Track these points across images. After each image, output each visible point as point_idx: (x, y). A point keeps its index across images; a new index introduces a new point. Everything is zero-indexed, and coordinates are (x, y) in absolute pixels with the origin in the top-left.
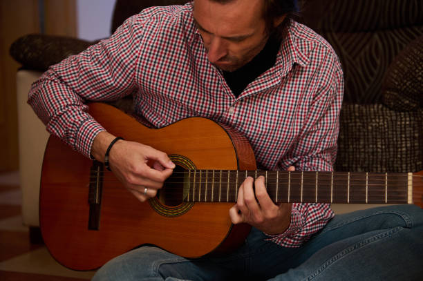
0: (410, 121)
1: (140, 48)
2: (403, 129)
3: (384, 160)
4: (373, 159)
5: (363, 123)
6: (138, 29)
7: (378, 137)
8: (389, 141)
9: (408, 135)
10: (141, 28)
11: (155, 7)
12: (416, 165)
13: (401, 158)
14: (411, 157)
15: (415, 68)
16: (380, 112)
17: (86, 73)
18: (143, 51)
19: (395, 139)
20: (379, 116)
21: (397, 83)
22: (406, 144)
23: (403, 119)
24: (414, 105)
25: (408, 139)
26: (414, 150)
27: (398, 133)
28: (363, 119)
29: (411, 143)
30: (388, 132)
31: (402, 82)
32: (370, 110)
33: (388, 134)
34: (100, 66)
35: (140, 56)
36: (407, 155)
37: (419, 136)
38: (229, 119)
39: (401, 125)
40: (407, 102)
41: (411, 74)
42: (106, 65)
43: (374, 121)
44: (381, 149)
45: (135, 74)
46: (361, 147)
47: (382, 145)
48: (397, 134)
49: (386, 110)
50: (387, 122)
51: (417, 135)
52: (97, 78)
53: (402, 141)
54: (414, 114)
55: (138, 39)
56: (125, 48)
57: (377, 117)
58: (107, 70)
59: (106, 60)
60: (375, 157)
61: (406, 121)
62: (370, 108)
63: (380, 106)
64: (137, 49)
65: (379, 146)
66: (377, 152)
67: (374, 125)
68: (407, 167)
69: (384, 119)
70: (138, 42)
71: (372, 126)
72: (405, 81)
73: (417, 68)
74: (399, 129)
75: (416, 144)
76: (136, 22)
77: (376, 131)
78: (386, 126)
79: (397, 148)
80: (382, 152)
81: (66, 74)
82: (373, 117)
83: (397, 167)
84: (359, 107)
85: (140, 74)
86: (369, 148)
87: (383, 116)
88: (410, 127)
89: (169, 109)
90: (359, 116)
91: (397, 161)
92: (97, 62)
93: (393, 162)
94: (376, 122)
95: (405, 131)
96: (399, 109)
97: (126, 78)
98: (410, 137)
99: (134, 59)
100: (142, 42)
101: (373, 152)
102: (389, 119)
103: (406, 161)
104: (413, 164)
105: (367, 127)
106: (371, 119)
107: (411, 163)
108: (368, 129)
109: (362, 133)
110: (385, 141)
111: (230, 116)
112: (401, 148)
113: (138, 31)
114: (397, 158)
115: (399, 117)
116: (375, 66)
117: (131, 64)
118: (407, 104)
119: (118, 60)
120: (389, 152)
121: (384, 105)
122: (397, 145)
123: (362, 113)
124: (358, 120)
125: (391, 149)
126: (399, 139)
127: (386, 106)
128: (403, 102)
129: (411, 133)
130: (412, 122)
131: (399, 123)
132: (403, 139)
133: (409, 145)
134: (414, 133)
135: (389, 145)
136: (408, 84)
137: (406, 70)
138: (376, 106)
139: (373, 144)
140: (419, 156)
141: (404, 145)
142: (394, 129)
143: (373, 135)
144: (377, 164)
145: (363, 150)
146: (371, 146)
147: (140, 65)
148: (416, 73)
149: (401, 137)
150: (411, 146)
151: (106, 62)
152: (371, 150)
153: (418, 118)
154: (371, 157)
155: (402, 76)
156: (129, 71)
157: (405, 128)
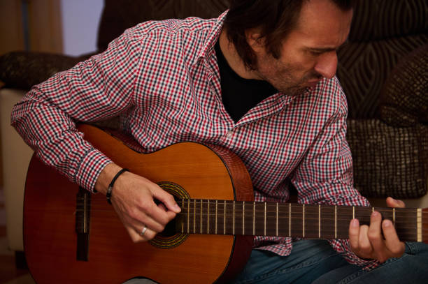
0: (409, 137)
1: (138, 67)
2: (402, 146)
3: (383, 178)
4: (371, 176)
5: (361, 140)
6: (136, 46)
7: (377, 154)
8: (388, 159)
9: (407, 152)
10: (139, 44)
11: (152, 22)
12: (417, 183)
13: (401, 176)
14: (411, 174)
15: (412, 82)
16: (378, 128)
17: (78, 94)
18: (143, 70)
19: (394, 156)
20: (377, 132)
21: (394, 98)
22: (406, 161)
23: (402, 135)
24: (413, 121)
25: (408, 156)
26: (414, 167)
27: (397, 149)
28: (360, 136)
29: (411, 160)
30: (386, 148)
31: (400, 97)
32: (367, 127)
33: (387, 151)
34: (93, 85)
35: (139, 75)
36: (406, 172)
37: (419, 153)
38: (226, 144)
39: (399, 141)
40: (405, 117)
41: (409, 89)
42: (100, 84)
43: (371, 137)
44: (380, 166)
45: (133, 93)
46: (359, 164)
47: (380, 162)
48: (395, 151)
49: (384, 126)
50: (385, 138)
51: (416, 151)
52: (91, 99)
53: (401, 158)
54: (413, 130)
55: (136, 57)
56: (121, 67)
57: (375, 133)
58: (102, 90)
59: (100, 79)
60: (374, 175)
61: (404, 137)
62: (367, 124)
63: (378, 122)
64: (135, 68)
65: (378, 164)
66: (376, 170)
67: (372, 141)
68: (407, 184)
69: (382, 135)
70: (136, 60)
71: (370, 143)
72: (403, 96)
73: (415, 83)
74: (397, 146)
75: (416, 161)
76: (133, 39)
77: (374, 149)
78: (384, 143)
79: (396, 165)
80: (381, 169)
81: (56, 96)
82: (370, 133)
83: (397, 185)
84: (356, 123)
85: (139, 93)
86: (367, 165)
87: (381, 132)
88: (409, 143)
89: (163, 131)
90: (356, 132)
91: (396, 179)
92: (89, 81)
93: (392, 179)
94: (373, 139)
95: (404, 147)
96: (397, 124)
97: (125, 98)
98: (409, 154)
99: (132, 79)
100: (141, 60)
101: (371, 170)
102: (387, 135)
103: (406, 178)
104: (413, 182)
105: (365, 144)
106: (369, 136)
107: (411, 181)
108: (365, 147)
109: (359, 151)
110: (383, 158)
111: (228, 141)
112: (400, 165)
113: (135, 49)
114: (396, 175)
115: (397, 133)
116: (370, 77)
117: (130, 84)
118: (405, 120)
119: (115, 79)
120: (388, 169)
121: (382, 120)
122: (396, 162)
123: (359, 129)
124: (355, 137)
125: (390, 167)
126: (398, 156)
127: (384, 122)
128: (401, 118)
129: (410, 150)
130: (411, 139)
131: (397, 139)
132: (403, 156)
133: (408, 162)
134: (413, 149)
135: (387, 162)
136: (405, 99)
137: (404, 84)
138: (373, 122)
139: (371, 162)
140: (419, 173)
141: (403, 162)
142: (393, 145)
143: (370, 152)
144: (375, 182)
145: (361, 168)
146: (369, 164)
147: (139, 84)
148: (414, 88)
149: (400, 154)
150: (410, 163)
151: (99, 81)
152: (369, 168)
153: (417, 133)
154: (370, 175)
155: (400, 91)
156: (128, 91)
157: (404, 143)
